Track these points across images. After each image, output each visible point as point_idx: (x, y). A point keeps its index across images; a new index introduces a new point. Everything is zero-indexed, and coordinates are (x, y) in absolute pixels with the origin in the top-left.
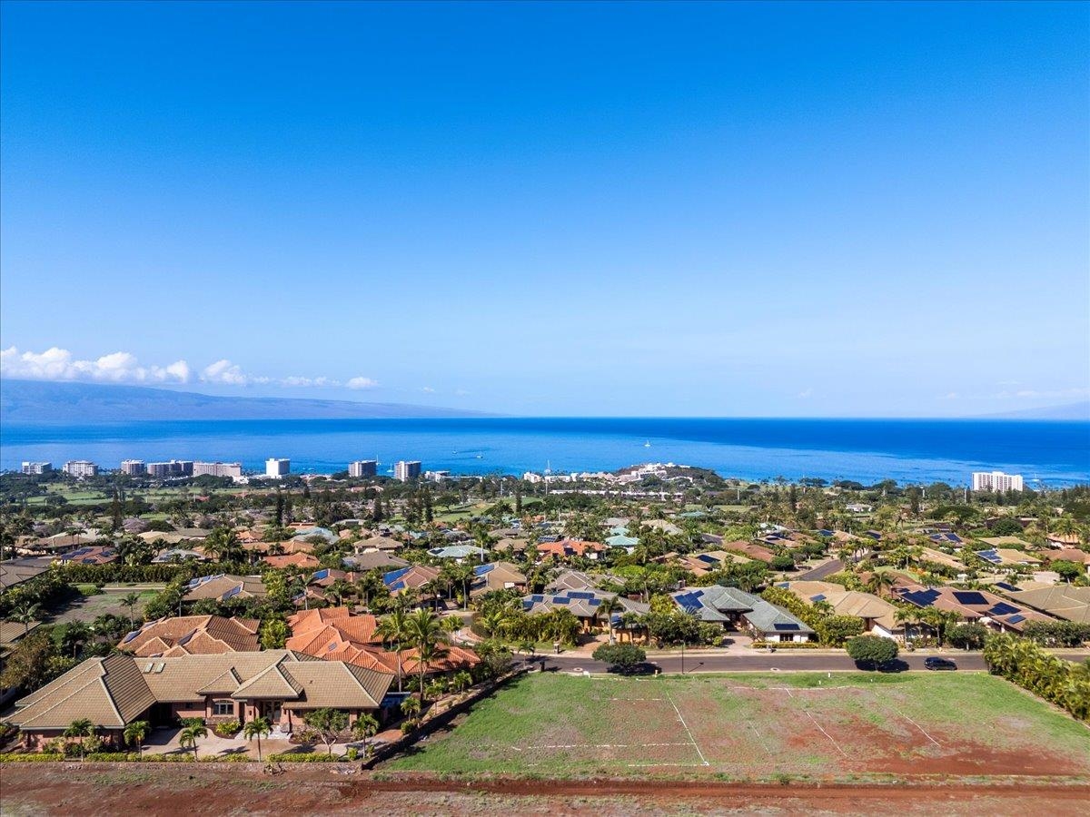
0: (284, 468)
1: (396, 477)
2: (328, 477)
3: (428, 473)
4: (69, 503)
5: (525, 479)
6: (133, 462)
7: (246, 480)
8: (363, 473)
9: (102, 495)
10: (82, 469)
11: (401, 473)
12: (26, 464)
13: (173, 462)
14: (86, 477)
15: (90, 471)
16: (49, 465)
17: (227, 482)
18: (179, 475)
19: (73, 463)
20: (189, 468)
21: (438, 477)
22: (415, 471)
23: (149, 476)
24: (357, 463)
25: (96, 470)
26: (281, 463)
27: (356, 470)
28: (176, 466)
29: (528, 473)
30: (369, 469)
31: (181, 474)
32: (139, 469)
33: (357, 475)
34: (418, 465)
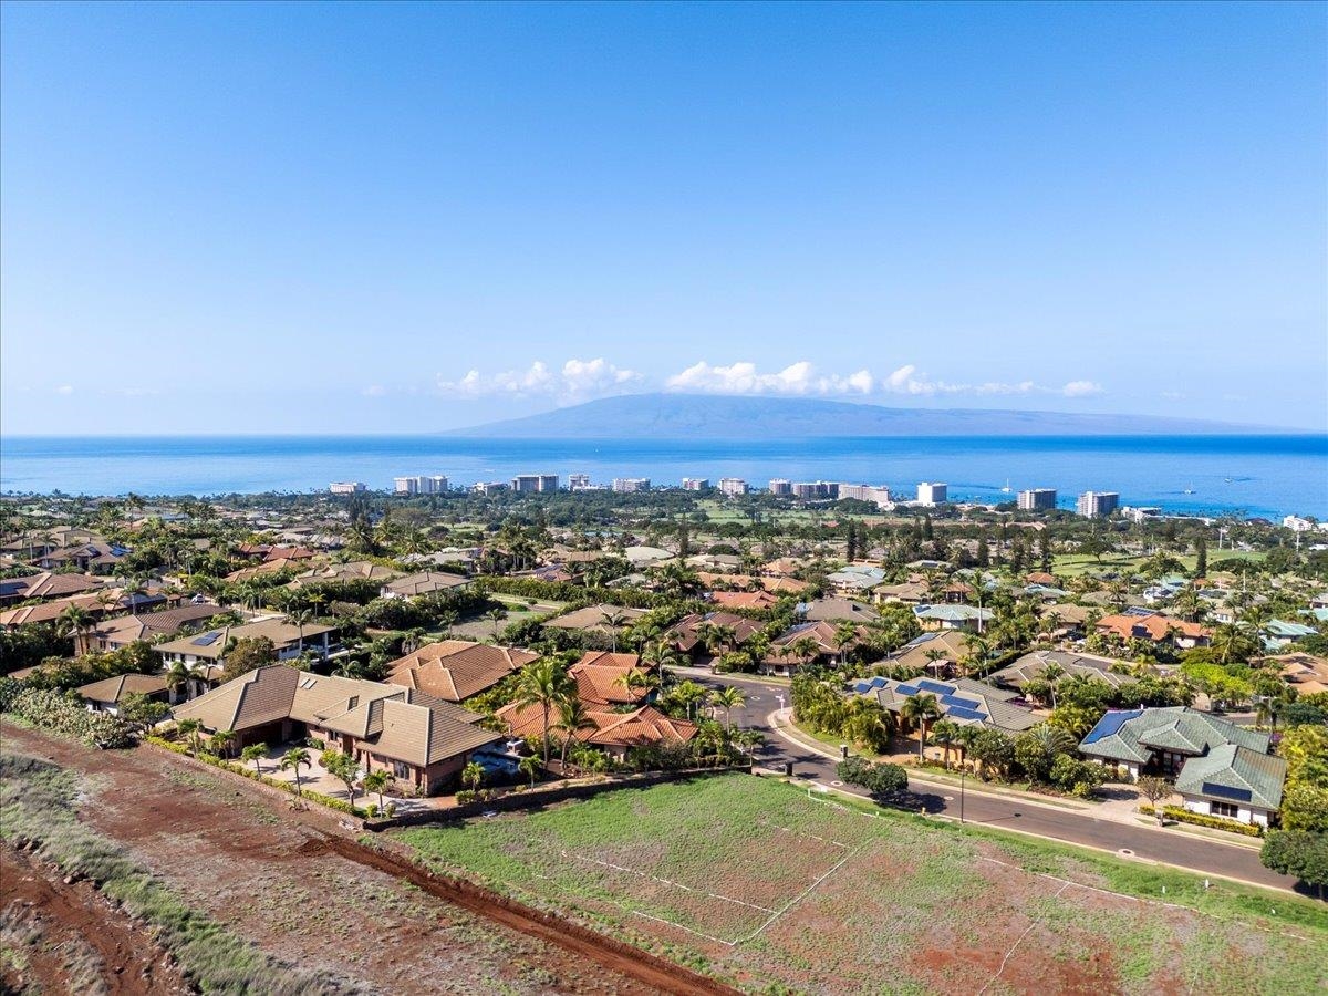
0: (939, 494)
1: (1079, 512)
2: (990, 508)
3: (1126, 509)
4: (711, 521)
5: (1285, 524)
6: (781, 482)
7: (891, 506)
8: (1036, 504)
9: (742, 514)
10: (733, 487)
11: (1088, 507)
12: (686, 480)
13: (818, 483)
14: (737, 495)
15: (741, 490)
16: (707, 482)
17: (872, 508)
18: (823, 498)
19: (726, 480)
20: (835, 489)
21: (1138, 515)
22: (1108, 505)
23: (793, 497)
24: (1028, 492)
25: (747, 489)
26: (934, 488)
27: (1026, 501)
28: (822, 488)
29: (1291, 518)
30: (1045, 501)
31: (824, 496)
32: (786, 489)
33: (1028, 507)
34: (1114, 498)
